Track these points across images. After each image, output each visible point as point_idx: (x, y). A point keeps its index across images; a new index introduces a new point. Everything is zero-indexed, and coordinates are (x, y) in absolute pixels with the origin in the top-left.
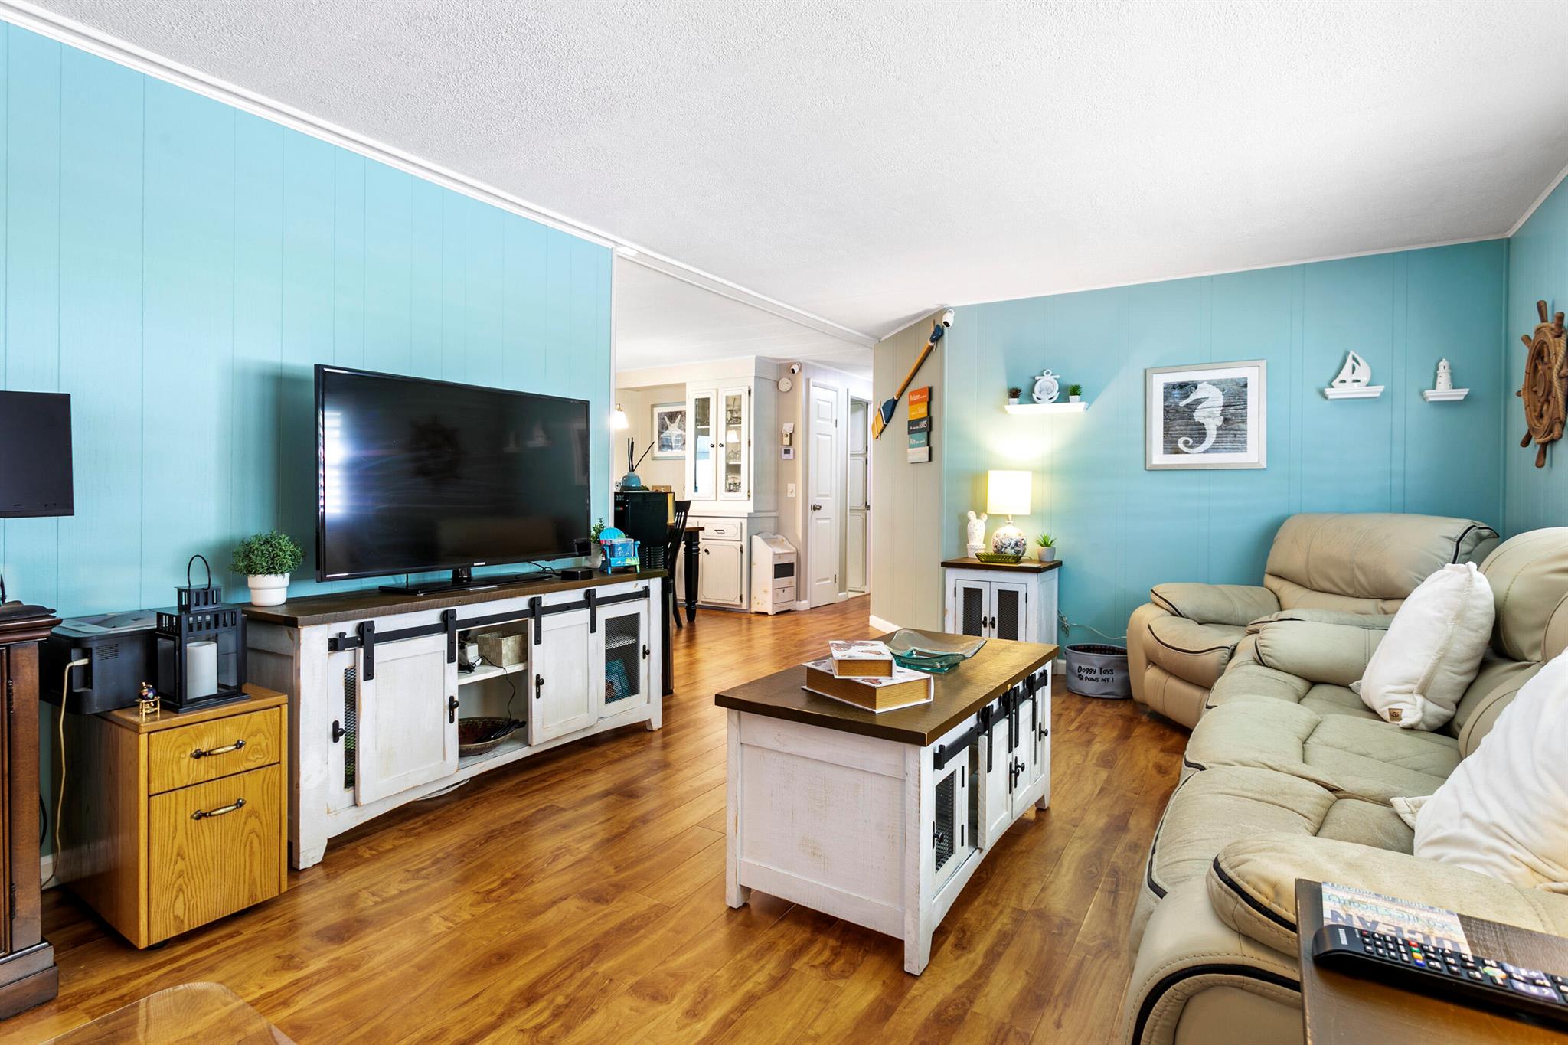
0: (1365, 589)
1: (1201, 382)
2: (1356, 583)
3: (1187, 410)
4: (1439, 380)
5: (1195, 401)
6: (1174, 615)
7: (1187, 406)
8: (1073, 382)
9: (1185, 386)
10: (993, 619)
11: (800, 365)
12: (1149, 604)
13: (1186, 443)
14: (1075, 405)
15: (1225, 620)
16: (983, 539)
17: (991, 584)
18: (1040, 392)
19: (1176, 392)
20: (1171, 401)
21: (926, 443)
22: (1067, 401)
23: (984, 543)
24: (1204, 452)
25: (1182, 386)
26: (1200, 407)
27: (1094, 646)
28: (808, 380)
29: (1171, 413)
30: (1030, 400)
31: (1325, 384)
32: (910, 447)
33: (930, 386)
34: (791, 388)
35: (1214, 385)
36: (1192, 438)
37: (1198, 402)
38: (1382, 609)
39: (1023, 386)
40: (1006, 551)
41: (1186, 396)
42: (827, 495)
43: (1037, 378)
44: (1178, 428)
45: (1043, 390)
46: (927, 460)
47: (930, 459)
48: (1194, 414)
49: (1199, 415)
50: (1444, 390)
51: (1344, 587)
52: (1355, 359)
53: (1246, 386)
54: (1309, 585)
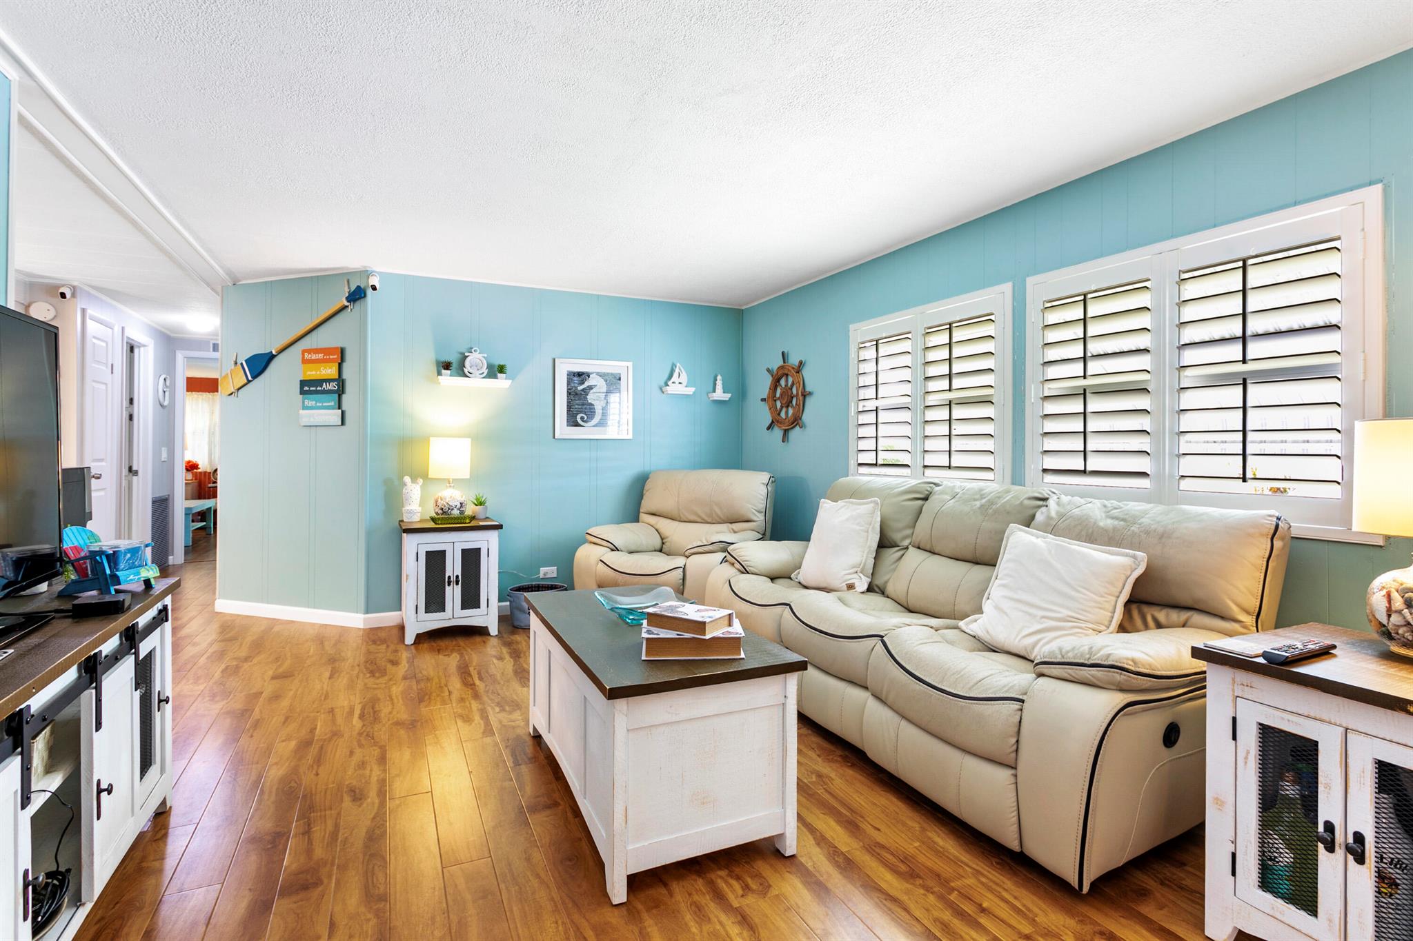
0: (720, 518)
1: (592, 373)
2: (714, 515)
3: (583, 393)
4: (717, 387)
5: (588, 387)
6: (612, 550)
7: (583, 390)
8: (498, 362)
9: (582, 375)
10: (457, 577)
11: (74, 290)
12: (587, 544)
13: (582, 419)
14: (502, 382)
15: (639, 549)
16: (418, 503)
17: (453, 545)
18: (471, 367)
19: (575, 379)
20: (573, 385)
21: (337, 406)
22: (496, 377)
23: (420, 506)
24: (594, 426)
25: (580, 374)
26: (591, 391)
27: (523, 586)
28: (84, 311)
29: (572, 394)
30: (461, 373)
31: (663, 384)
32: (303, 409)
33: (342, 346)
34: (55, 316)
35: (600, 376)
36: (586, 415)
37: (590, 388)
38: (733, 529)
39: (453, 358)
40: (453, 512)
41: (583, 382)
42: (101, 460)
43: (467, 354)
44: (577, 406)
45: (473, 366)
46: (340, 423)
47: (343, 423)
48: (588, 397)
49: (591, 397)
50: (720, 394)
51: (704, 516)
52: (680, 369)
53: (620, 379)
54: (679, 519)
